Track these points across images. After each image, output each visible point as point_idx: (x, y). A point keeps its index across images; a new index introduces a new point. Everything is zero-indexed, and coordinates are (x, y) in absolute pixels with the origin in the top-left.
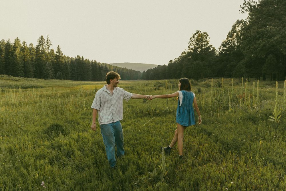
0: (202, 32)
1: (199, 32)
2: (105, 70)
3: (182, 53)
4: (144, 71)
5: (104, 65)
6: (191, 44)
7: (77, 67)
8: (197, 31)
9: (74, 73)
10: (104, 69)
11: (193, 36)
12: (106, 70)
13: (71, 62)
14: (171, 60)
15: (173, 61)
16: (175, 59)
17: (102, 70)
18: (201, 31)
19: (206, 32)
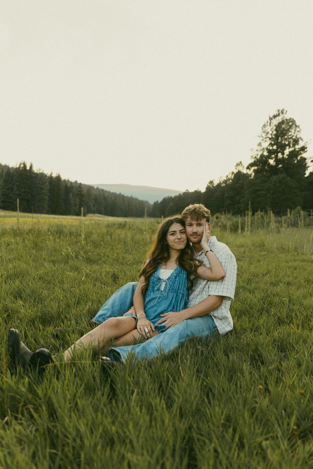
0: (287, 116)
1: (282, 113)
2: (77, 194)
3: (238, 165)
4: (156, 201)
5: (78, 185)
7: (18, 184)
8: (279, 111)
9: (11, 195)
10: (76, 192)
11: (269, 122)
12: (79, 193)
13: (6, 173)
14: (212, 180)
15: (216, 183)
16: (221, 178)
17: (71, 194)
18: (286, 111)
19: (293, 119)
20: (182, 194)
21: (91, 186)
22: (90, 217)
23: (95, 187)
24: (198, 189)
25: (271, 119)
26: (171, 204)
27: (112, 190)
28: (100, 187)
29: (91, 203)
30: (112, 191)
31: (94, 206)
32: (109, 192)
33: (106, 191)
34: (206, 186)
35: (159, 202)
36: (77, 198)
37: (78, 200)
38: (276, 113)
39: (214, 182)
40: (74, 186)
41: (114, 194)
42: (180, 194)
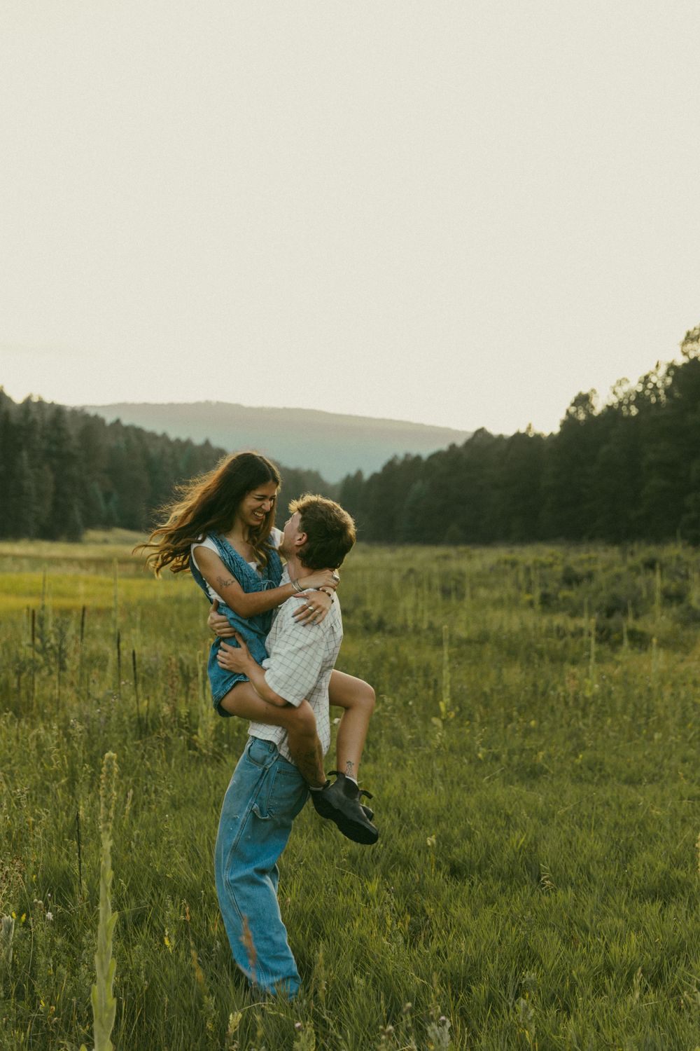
2: (48, 454)
3: (691, 338)
4: (353, 472)
5: (48, 415)
10: (44, 446)
12: (54, 448)
14: (585, 391)
15: (599, 406)
16: (620, 383)
17: (24, 454)
20: (460, 442)
21: (92, 413)
22: (95, 542)
23: (109, 419)
24: (529, 428)
26: (418, 486)
29: (96, 485)
30: (173, 436)
31: (107, 496)
32: (164, 437)
33: (153, 436)
34: (563, 416)
35: (367, 475)
36: (46, 467)
37: (51, 477)
39: (594, 401)
40: (34, 422)
42: (453, 447)
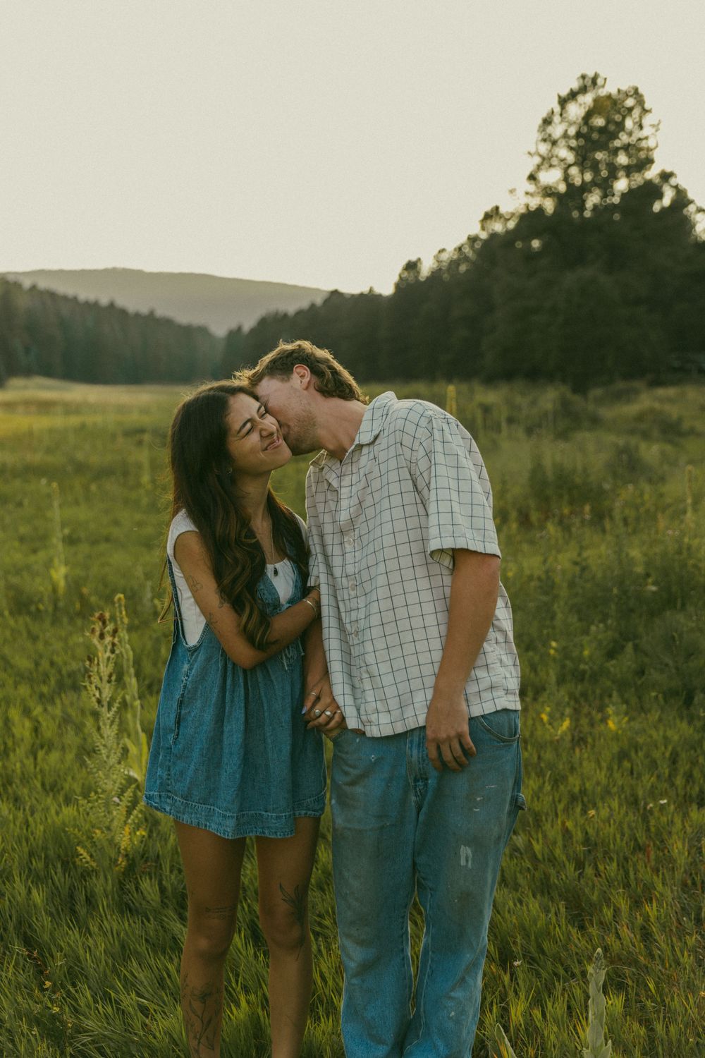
0: (610, 88)
1: (594, 81)
3: (488, 217)
4: (234, 326)
6: (546, 162)
8: (583, 77)
11: (557, 109)
14: (414, 259)
15: (427, 268)
16: (440, 253)
18: (605, 79)
19: (636, 90)
20: (319, 301)
21: (11, 278)
22: (17, 388)
23: (27, 283)
24: (371, 289)
25: (563, 102)
27: (85, 294)
28: (43, 284)
29: (16, 341)
30: (82, 298)
31: (27, 350)
32: (75, 299)
33: (65, 298)
34: (396, 279)
35: (246, 329)
38: (575, 85)
39: (419, 266)
41: (92, 306)
42: (313, 306)
